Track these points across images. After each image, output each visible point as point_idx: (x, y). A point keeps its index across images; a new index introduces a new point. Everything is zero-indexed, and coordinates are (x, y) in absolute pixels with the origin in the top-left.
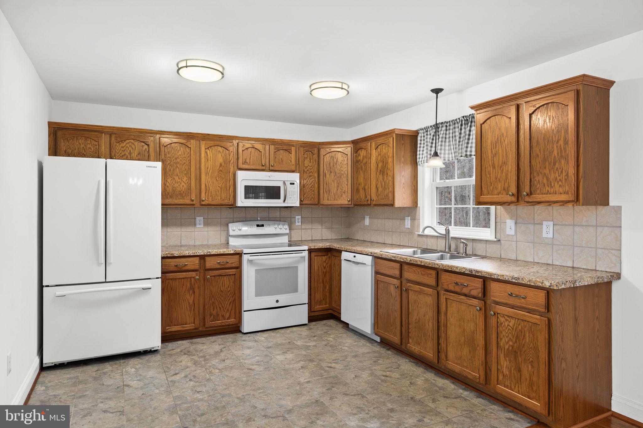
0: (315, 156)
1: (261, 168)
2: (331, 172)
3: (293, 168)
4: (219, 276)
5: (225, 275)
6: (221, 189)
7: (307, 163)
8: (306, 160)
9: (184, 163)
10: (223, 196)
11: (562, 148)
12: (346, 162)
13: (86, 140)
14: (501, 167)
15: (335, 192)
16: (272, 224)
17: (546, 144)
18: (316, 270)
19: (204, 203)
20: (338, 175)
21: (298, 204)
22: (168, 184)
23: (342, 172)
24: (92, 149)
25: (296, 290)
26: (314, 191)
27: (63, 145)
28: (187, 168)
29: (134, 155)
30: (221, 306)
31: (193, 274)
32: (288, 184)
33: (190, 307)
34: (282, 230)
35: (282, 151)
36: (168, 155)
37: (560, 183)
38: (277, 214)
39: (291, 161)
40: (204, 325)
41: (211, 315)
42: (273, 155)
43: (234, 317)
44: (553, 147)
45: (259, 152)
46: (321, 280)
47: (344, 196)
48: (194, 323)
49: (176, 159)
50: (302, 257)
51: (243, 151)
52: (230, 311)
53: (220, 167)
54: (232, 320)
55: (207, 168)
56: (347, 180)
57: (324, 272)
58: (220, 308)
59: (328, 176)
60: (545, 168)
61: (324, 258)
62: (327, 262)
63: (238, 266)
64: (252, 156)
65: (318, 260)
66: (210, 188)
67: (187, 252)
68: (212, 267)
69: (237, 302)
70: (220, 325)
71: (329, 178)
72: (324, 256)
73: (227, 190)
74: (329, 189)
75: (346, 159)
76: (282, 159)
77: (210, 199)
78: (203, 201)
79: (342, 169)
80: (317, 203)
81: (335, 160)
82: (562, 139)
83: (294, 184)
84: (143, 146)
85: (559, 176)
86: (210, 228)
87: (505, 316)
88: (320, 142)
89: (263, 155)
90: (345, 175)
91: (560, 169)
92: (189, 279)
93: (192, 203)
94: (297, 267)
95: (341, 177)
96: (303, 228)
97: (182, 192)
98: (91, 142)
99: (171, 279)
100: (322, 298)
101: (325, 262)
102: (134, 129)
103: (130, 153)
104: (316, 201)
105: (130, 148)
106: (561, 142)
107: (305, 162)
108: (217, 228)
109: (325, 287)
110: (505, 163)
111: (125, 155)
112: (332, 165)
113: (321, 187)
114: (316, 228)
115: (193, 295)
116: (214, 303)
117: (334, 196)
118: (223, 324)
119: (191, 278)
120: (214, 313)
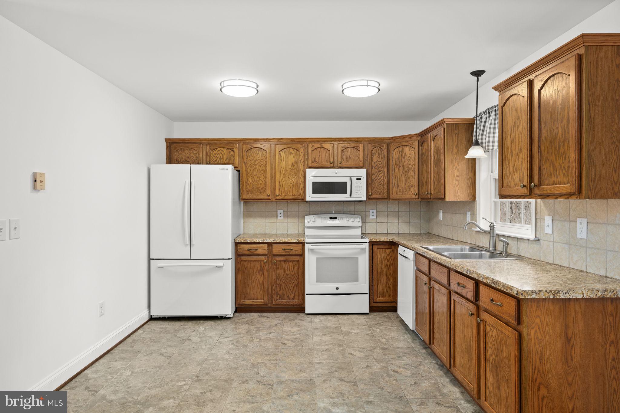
0: (385, 152)
1: (329, 165)
2: (400, 166)
3: (361, 165)
4: (285, 261)
5: (290, 261)
6: (293, 185)
7: (375, 158)
8: (375, 156)
9: (262, 164)
10: (295, 192)
11: (566, 129)
12: (413, 156)
13: (190, 150)
14: (517, 154)
15: (403, 186)
16: (345, 217)
17: (553, 125)
18: (378, 262)
19: (278, 198)
20: (406, 169)
21: (364, 198)
22: (249, 183)
23: (410, 166)
24: (194, 157)
25: (356, 280)
26: (383, 186)
27: (175, 156)
28: (264, 168)
29: (223, 160)
30: (286, 288)
31: (263, 258)
32: (354, 179)
33: (261, 286)
34: (354, 223)
35: (350, 149)
36: (249, 159)
37: (564, 171)
38: (352, 208)
39: (359, 158)
40: (272, 302)
41: (277, 295)
42: (341, 153)
43: (297, 298)
44: (558, 128)
45: (327, 151)
46: (384, 273)
47: (412, 190)
48: (263, 300)
49: (255, 161)
50: (362, 249)
51: (312, 151)
52: (294, 292)
53: (292, 166)
54: (296, 302)
55: (281, 168)
56: (415, 173)
57: (387, 265)
58: (285, 289)
59: (396, 170)
60: (552, 153)
61: (388, 251)
62: (390, 255)
63: (301, 253)
64: (321, 155)
65: (381, 254)
66: (283, 185)
67: (257, 239)
68: (279, 253)
69: (300, 285)
70: (285, 303)
71: (398, 172)
72: (388, 249)
73: (298, 186)
74: (398, 183)
75: (413, 153)
76: (350, 156)
77: (284, 194)
78: (277, 196)
79: (410, 163)
80: (386, 197)
81: (403, 154)
82: (566, 117)
83: (360, 179)
84: (230, 152)
85: (563, 163)
86: (289, 220)
87: (490, 325)
88: (389, 138)
89: (331, 154)
90: (412, 169)
91: (564, 154)
92: (259, 262)
93: (268, 198)
94: (357, 258)
95: (409, 171)
96: (377, 221)
97: (260, 189)
98: (193, 151)
99: (245, 261)
100: (385, 290)
101: (389, 255)
102: (223, 139)
103: (220, 159)
104: (385, 195)
105: (221, 155)
106: (565, 121)
107: (374, 158)
108: (296, 220)
109: (388, 279)
110: (520, 150)
111: (217, 160)
112: (400, 159)
113: (391, 181)
114: (392, 221)
115: (262, 276)
116: (280, 284)
117: (403, 190)
118: (288, 303)
119: (261, 261)
120: (281, 293)
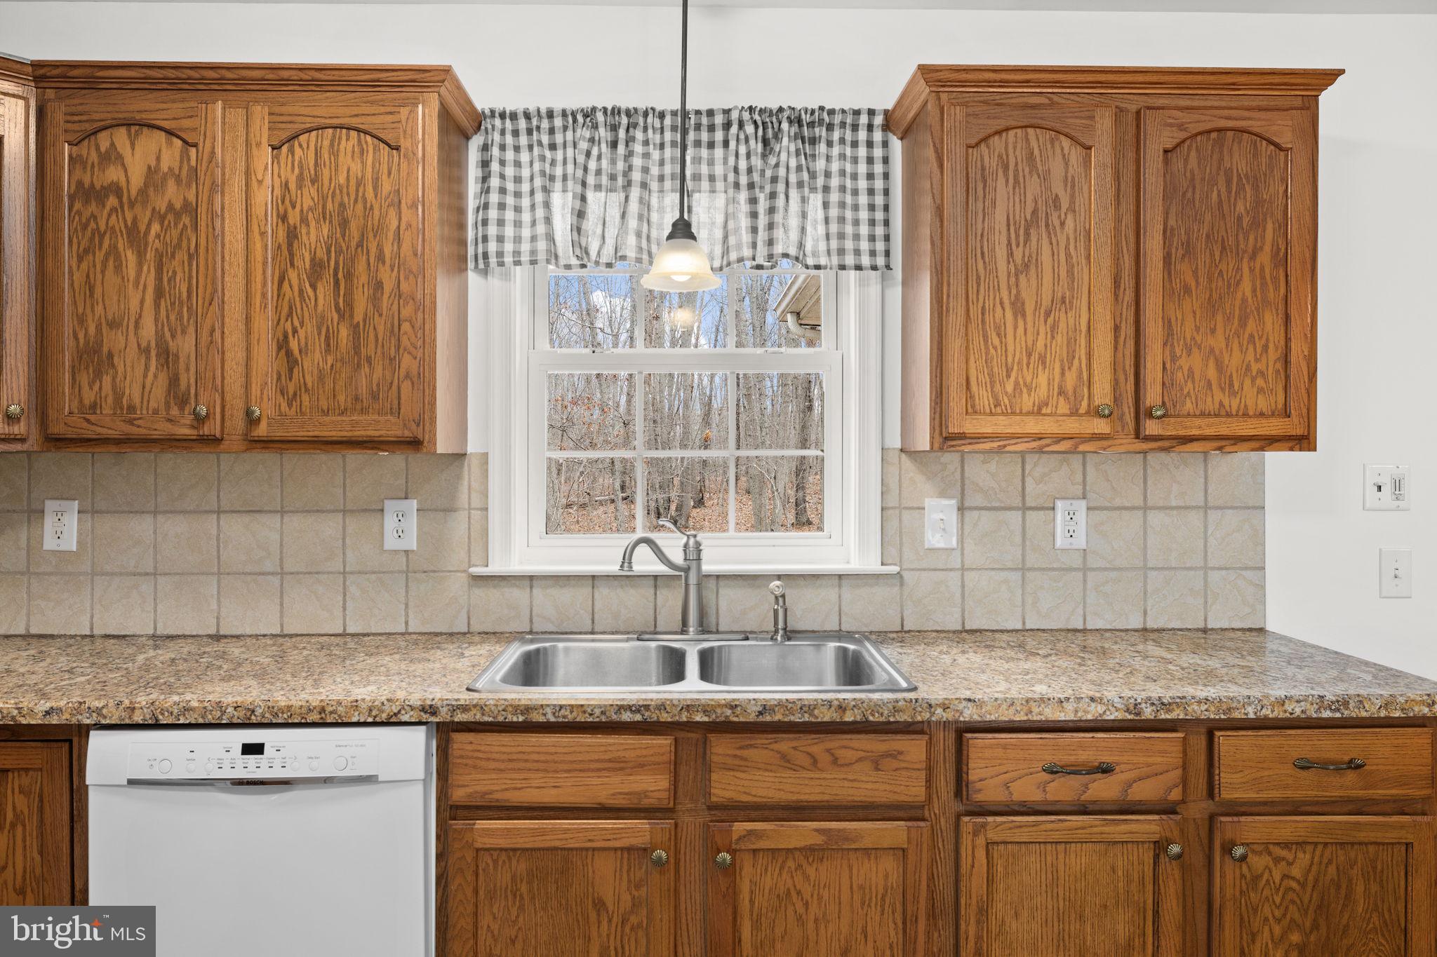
11: (1268, 277)
14: (1048, 314)
17: (1217, 258)
37: (1260, 382)
44: (1239, 269)
60: (1213, 331)
82: (1267, 248)
85: (1257, 360)
87: (1271, 847)
91: (1260, 338)
110: (1063, 302)
